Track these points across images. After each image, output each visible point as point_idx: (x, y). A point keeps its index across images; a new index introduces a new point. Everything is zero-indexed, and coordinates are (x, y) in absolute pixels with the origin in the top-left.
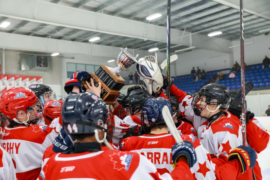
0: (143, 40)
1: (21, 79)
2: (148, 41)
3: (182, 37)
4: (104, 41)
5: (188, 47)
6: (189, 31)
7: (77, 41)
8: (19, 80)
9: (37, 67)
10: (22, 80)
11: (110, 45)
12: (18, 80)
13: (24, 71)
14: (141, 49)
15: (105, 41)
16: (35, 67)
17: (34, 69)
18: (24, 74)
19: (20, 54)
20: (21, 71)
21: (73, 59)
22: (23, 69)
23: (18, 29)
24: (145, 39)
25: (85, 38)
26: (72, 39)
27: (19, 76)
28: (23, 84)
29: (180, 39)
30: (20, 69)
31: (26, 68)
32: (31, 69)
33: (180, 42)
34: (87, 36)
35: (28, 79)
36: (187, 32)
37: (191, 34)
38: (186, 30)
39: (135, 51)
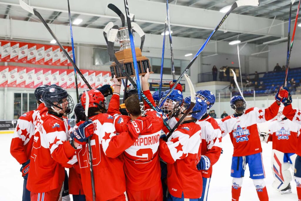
0: (223, 32)
1: (94, 74)
2: (228, 32)
3: (271, 27)
4: (181, 33)
5: (280, 38)
6: (280, 19)
7: (151, 34)
8: (93, 75)
9: (110, 62)
10: (96, 75)
11: (188, 36)
12: (91, 75)
13: (97, 66)
14: (224, 40)
15: (183, 33)
16: (109, 62)
17: (107, 63)
18: (98, 69)
19: (94, 48)
20: (95, 66)
21: (148, 53)
22: (97, 63)
23: (91, 23)
24: (225, 31)
25: (160, 30)
26: (146, 31)
27: (92, 71)
28: (97, 79)
29: (268, 29)
30: (94, 64)
31: (100, 63)
32: (104, 64)
33: (268, 33)
34: (162, 28)
35: (101, 74)
36: (277, 20)
37: (283, 23)
38: (276, 19)
39: (217, 42)
